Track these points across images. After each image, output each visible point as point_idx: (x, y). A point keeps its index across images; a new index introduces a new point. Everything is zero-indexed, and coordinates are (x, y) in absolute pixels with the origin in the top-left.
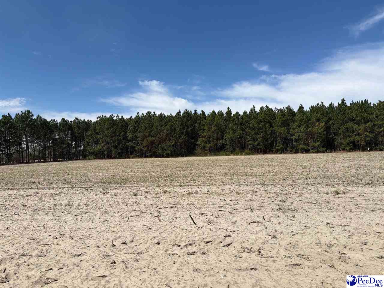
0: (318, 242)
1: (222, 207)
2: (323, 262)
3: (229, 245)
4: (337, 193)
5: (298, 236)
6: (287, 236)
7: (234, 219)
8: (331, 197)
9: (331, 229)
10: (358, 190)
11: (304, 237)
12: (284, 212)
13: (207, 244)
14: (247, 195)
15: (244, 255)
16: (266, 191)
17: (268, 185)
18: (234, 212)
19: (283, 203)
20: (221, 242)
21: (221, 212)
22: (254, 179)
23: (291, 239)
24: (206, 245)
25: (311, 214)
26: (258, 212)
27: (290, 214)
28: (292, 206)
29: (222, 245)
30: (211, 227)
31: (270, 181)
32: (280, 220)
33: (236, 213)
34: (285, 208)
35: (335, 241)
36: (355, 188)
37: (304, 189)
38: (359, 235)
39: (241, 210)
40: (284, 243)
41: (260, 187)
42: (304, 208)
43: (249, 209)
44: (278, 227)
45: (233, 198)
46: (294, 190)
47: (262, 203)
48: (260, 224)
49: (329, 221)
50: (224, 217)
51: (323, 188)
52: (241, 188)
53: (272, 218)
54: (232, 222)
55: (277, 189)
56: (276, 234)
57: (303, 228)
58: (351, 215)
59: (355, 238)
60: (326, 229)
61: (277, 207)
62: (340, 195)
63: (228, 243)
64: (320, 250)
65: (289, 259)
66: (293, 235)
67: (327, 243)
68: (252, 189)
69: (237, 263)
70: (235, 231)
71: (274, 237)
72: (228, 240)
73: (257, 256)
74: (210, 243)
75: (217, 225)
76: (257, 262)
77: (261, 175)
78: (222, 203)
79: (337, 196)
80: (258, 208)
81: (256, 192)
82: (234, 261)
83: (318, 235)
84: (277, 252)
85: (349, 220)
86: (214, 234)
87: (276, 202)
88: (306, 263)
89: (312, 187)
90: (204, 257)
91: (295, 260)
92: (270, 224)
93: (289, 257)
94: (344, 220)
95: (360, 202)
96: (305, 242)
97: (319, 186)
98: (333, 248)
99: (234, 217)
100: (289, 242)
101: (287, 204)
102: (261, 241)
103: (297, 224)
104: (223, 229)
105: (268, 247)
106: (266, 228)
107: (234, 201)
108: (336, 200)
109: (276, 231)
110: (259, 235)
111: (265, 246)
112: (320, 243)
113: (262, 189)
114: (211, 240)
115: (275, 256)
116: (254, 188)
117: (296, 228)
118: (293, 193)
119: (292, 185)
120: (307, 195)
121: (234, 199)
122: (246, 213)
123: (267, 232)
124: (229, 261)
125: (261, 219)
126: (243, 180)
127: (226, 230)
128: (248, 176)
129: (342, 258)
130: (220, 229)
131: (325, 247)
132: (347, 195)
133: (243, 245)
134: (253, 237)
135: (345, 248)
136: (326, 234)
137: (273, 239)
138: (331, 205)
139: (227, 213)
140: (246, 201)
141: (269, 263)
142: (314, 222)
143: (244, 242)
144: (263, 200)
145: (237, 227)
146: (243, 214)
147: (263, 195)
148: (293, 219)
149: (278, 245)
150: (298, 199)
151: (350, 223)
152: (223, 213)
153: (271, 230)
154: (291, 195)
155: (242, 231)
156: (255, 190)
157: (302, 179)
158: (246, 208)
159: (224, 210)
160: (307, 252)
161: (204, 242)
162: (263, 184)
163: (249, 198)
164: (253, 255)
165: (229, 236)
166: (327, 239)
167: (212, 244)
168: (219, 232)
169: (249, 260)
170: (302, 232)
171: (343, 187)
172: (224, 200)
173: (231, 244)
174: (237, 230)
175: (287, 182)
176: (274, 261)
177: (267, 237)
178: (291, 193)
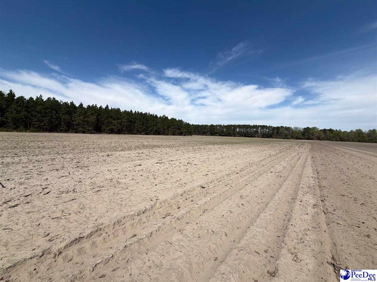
0: (106, 179)
1: (27, 172)
2: (111, 186)
3: (48, 193)
4: (108, 156)
5: (95, 179)
6: (88, 180)
7: (45, 178)
8: (106, 158)
9: (110, 172)
10: (118, 153)
11: (98, 179)
12: (81, 168)
13: (27, 197)
14: (48, 161)
15: (63, 195)
16: (62, 157)
17: (62, 154)
18: (41, 173)
19: (78, 164)
20: (41, 193)
21: (30, 176)
22: (48, 150)
23: (91, 181)
24: (25, 198)
25: (98, 167)
26: (63, 171)
27: (86, 169)
28: (85, 164)
29: (41, 194)
30: (25, 186)
31: (63, 151)
32: (80, 173)
33: (44, 174)
34: (81, 166)
35: (113, 177)
36: (116, 153)
37: (89, 155)
38: (123, 172)
39: (48, 171)
40: (87, 183)
41: (56, 155)
42: (93, 164)
43: (54, 170)
44: (80, 177)
45: (35, 165)
46: (83, 156)
47: (63, 165)
48: (68, 177)
49: (108, 169)
50: (34, 178)
51: (100, 153)
52: (39, 157)
53: (74, 172)
54: (44, 180)
55: (71, 156)
56: (81, 180)
57: (96, 174)
58: (118, 165)
59: (121, 174)
60: (107, 173)
61: (76, 166)
62: (109, 157)
63: (47, 192)
64: (108, 182)
65: (93, 190)
66: (91, 178)
67: (110, 178)
68: (50, 157)
69: (60, 200)
70: (49, 184)
71: (80, 182)
72: (47, 191)
73: (73, 193)
74: (30, 196)
75: (30, 184)
76: (75, 196)
77: (53, 148)
78: (25, 170)
79: (108, 157)
80: (62, 168)
81: (55, 159)
82: (58, 200)
83: (105, 176)
84: (85, 188)
85: (117, 167)
86: (31, 190)
87: (73, 163)
88: (103, 189)
89: (94, 153)
90: (30, 204)
91: (97, 189)
92: (75, 176)
93: (93, 189)
94: (115, 168)
95: (120, 159)
96: (99, 180)
97: (97, 153)
98: (113, 180)
99: (43, 176)
100: (90, 182)
101: (81, 164)
102: (73, 185)
103: (92, 173)
104: (37, 185)
105: (78, 187)
106: (72, 178)
107: (38, 167)
108: (108, 159)
109: (80, 178)
110: (69, 183)
111: (76, 187)
112: (107, 179)
113: (59, 157)
114: (31, 194)
115: (84, 190)
116: (52, 156)
117: (92, 175)
118: (83, 157)
119: (80, 153)
120: (92, 158)
121: (37, 165)
122: (53, 173)
123: (74, 180)
124: (54, 200)
125: (68, 174)
126: (37, 152)
127: (41, 185)
128: (41, 148)
129: (119, 183)
130: (34, 186)
131: (110, 181)
132: (113, 156)
133: (60, 190)
134: (65, 185)
135: (118, 179)
136: (108, 175)
137: (80, 183)
138: (107, 162)
139: (35, 176)
140: (49, 165)
141: (82, 194)
142: (101, 170)
143: (60, 189)
144: (63, 163)
145: (50, 181)
146: (51, 173)
147: (61, 161)
148: (88, 171)
149: (84, 185)
150: (87, 160)
151: (118, 168)
152: (31, 175)
153: (76, 178)
154: (82, 158)
155: (56, 183)
156: (53, 158)
157: (86, 149)
158: (52, 170)
159: (30, 174)
160: (102, 184)
161: (24, 196)
162: (58, 153)
163: (50, 163)
164: (70, 193)
165: (46, 188)
166: (109, 177)
167: (32, 196)
168: (35, 188)
169: (68, 196)
170: (96, 176)
171: (111, 153)
172: (27, 167)
173: (50, 192)
174: (51, 184)
175: (76, 151)
176: (86, 192)
177: (75, 183)
178: (81, 158)
